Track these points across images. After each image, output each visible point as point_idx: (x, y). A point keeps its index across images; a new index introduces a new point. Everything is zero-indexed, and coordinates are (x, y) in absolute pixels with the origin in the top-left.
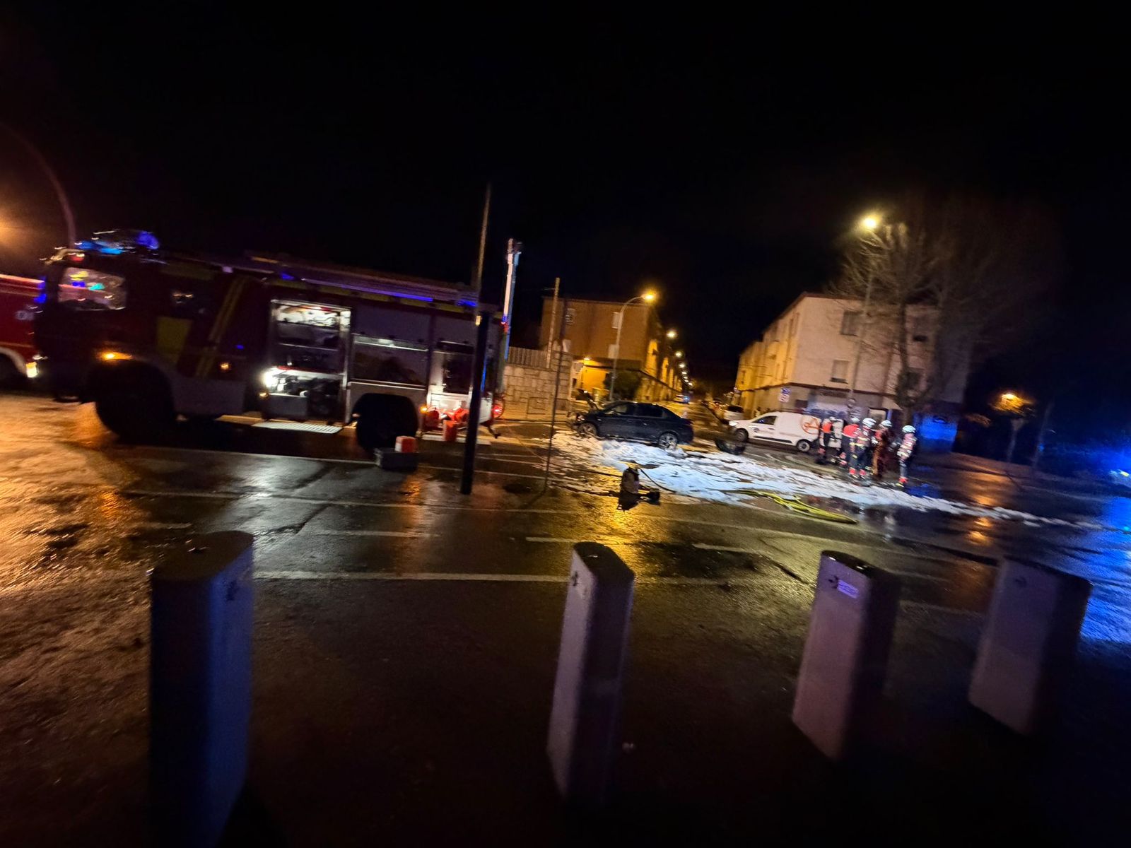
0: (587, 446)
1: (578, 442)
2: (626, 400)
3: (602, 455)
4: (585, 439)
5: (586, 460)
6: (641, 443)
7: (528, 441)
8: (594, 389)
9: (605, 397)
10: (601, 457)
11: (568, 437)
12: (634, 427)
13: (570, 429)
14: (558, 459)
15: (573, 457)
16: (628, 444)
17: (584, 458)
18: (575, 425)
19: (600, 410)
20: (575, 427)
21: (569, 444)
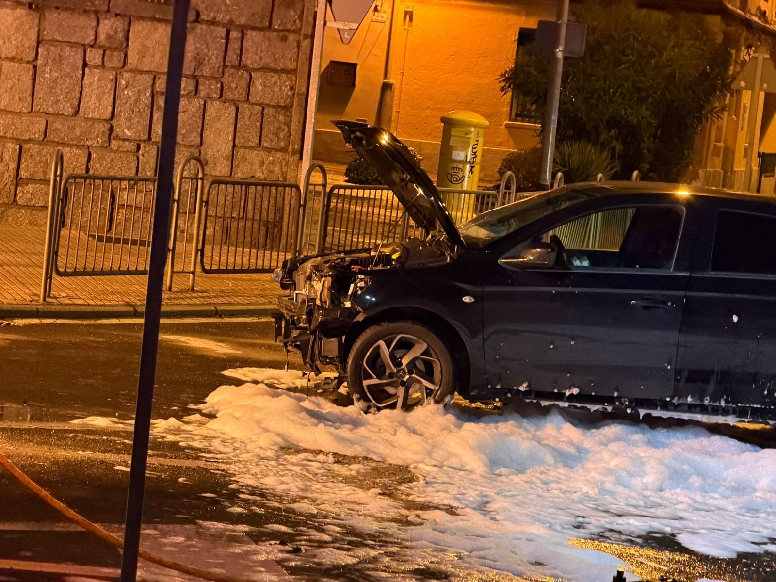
0: (395, 457)
1: (345, 432)
2: (635, 182)
3: (483, 507)
4: (385, 418)
5: (380, 539)
6: (715, 429)
7: (43, 436)
8: (449, 124)
9: (510, 163)
10: (476, 521)
11: (285, 401)
12: (672, 336)
13: (296, 357)
14: (217, 537)
15: (313, 521)
16: (638, 435)
17: (373, 526)
18: (327, 330)
19: (472, 244)
20: (331, 346)
21: (289, 448)
